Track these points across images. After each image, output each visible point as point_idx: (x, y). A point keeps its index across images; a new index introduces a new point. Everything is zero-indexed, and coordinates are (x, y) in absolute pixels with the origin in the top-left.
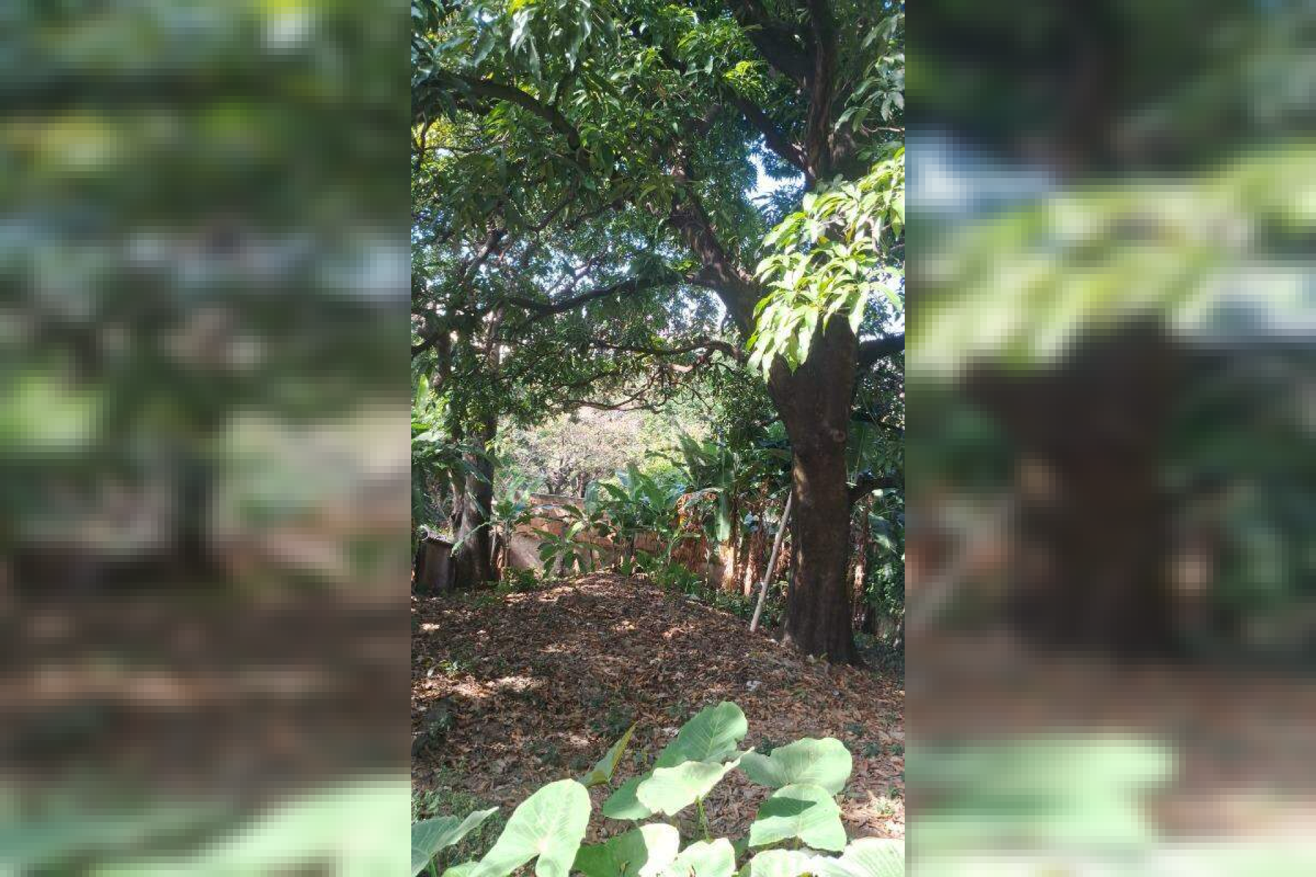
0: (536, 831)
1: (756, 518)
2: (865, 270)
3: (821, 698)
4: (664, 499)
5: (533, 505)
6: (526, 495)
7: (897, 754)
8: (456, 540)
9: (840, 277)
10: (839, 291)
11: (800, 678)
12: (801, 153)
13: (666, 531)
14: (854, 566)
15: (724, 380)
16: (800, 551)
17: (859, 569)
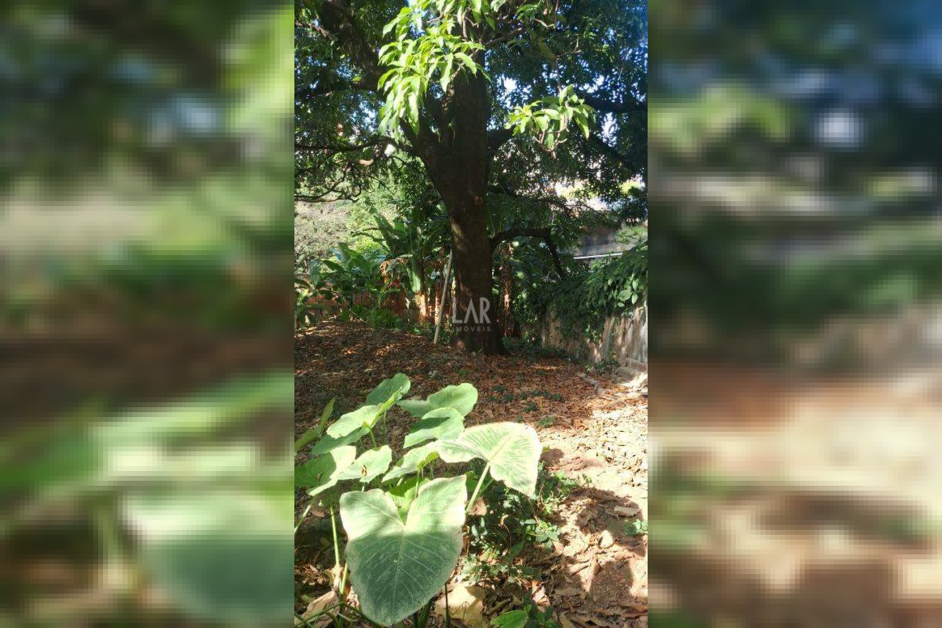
1: (438, 273)
3: (477, 375)
4: (371, 267)
7: (524, 399)
10: (432, 61)
11: (464, 365)
13: (376, 290)
14: (504, 295)
15: (402, 170)
16: (461, 285)
17: (507, 296)
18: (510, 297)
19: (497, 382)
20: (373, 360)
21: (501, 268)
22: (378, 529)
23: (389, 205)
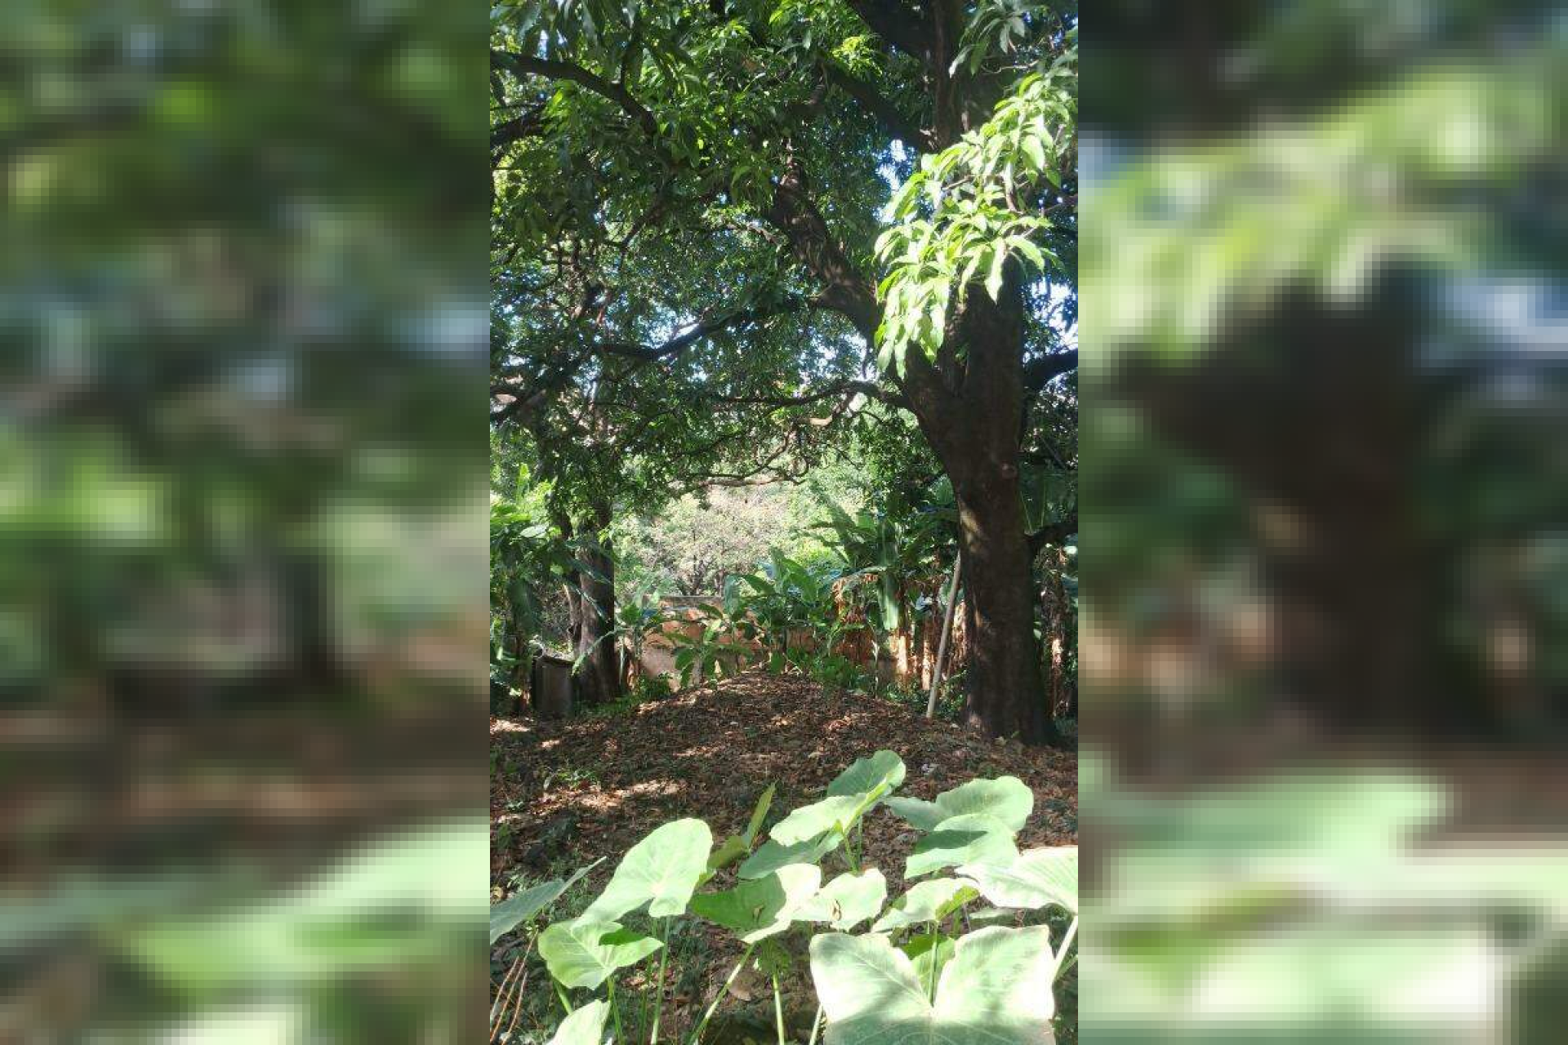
0: (650, 875)
1: (929, 601)
2: (996, 225)
4: (818, 588)
5: (664, 609)
6: (655, 598)
8: (577, 655)
9: (970, 236)
10: (968, 253)
11: (986, 757)
12: (931, 138)
13: (823, 624)
14: (1051, 641)
15: (874, 435)
16: (977, 614)
17: (1056, 644)
18: (1062, 645)
19: (1051, 792)
20: (823, 736)
21: (1043, 593)
22: (882, 1005)
23: (848, 492)
